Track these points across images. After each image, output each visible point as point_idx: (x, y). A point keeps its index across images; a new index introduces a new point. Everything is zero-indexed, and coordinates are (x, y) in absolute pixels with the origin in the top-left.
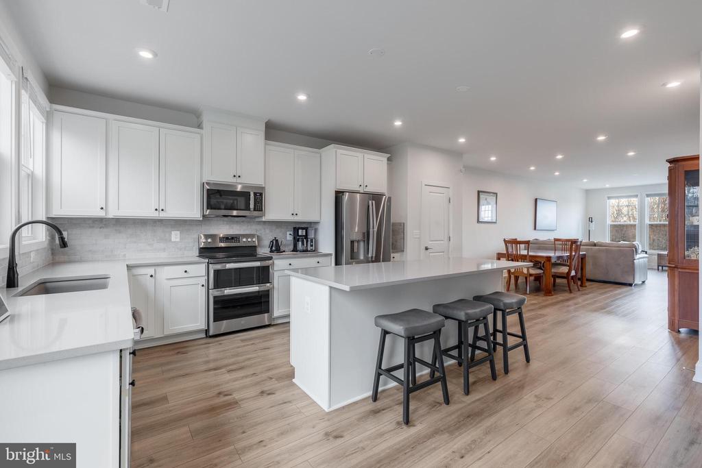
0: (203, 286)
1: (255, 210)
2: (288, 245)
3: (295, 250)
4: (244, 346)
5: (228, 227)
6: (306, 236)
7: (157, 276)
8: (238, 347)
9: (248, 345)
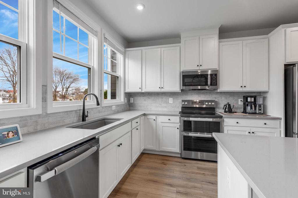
0: (178, 128)
1: (211, 85)
2: (240, 108)
3: (245, 112)
4: (197, 173)
5: (197, 96)
6: (255, 103)
7: (157, 120)
8: (193, 173)
9: (199, 174)
